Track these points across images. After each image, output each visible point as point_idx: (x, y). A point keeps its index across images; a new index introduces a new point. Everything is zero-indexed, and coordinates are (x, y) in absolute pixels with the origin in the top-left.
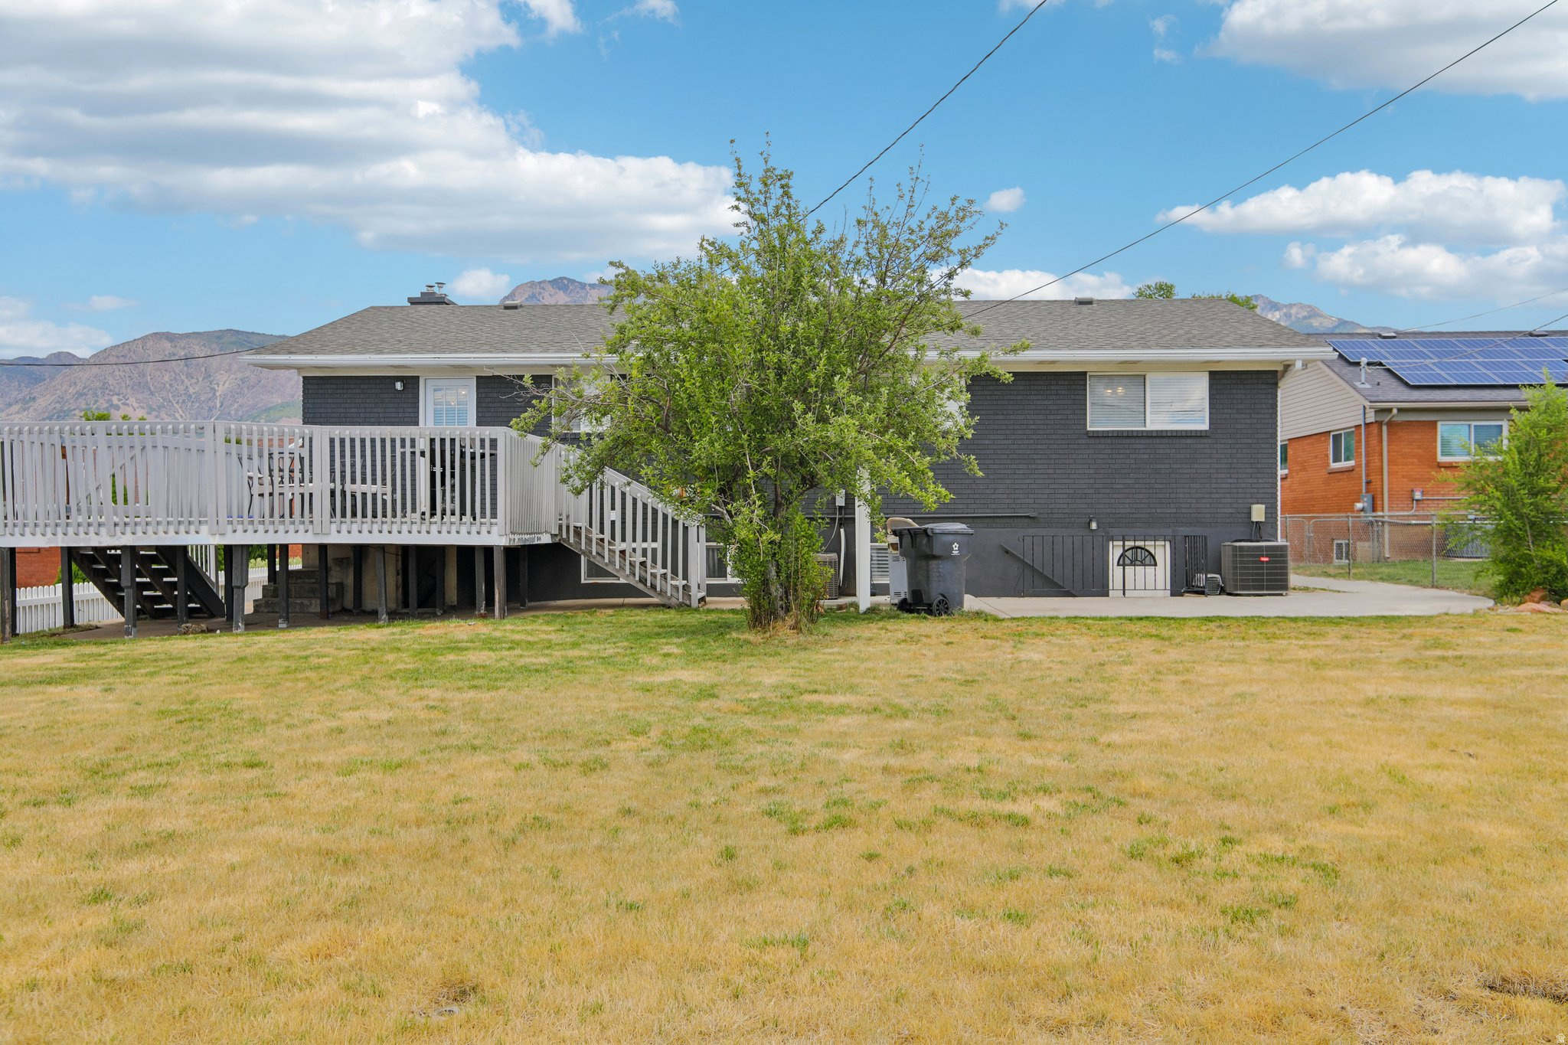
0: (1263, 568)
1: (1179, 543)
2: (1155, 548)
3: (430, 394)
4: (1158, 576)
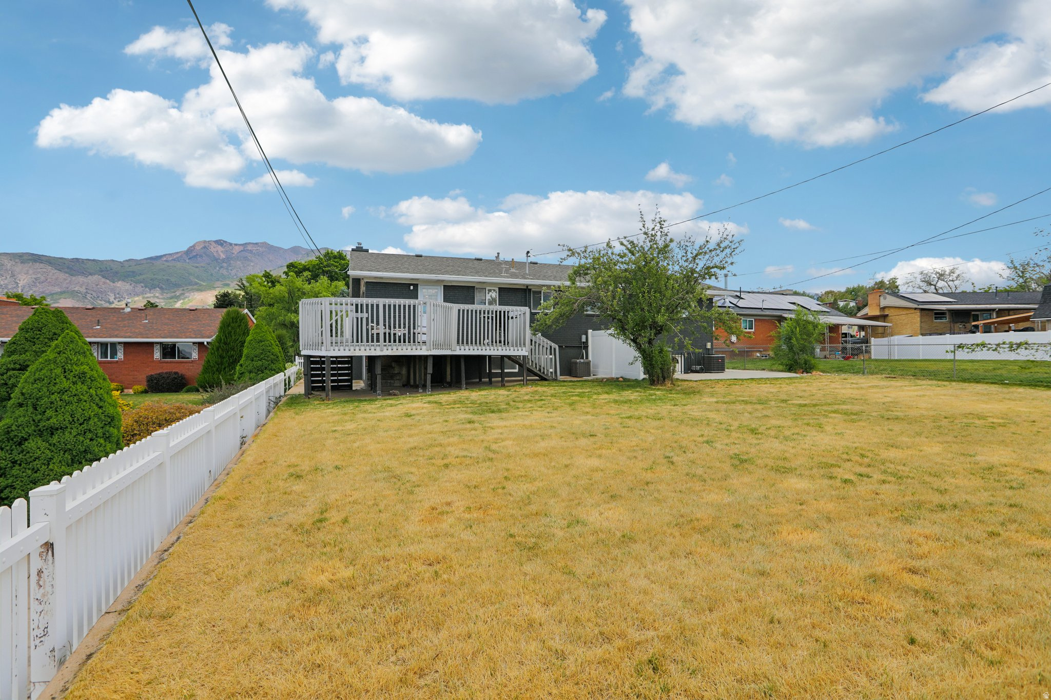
0: (719, 364)
1: (686, 355)
2: (678, 357)
3: (422, 292)
4: (679, 367)
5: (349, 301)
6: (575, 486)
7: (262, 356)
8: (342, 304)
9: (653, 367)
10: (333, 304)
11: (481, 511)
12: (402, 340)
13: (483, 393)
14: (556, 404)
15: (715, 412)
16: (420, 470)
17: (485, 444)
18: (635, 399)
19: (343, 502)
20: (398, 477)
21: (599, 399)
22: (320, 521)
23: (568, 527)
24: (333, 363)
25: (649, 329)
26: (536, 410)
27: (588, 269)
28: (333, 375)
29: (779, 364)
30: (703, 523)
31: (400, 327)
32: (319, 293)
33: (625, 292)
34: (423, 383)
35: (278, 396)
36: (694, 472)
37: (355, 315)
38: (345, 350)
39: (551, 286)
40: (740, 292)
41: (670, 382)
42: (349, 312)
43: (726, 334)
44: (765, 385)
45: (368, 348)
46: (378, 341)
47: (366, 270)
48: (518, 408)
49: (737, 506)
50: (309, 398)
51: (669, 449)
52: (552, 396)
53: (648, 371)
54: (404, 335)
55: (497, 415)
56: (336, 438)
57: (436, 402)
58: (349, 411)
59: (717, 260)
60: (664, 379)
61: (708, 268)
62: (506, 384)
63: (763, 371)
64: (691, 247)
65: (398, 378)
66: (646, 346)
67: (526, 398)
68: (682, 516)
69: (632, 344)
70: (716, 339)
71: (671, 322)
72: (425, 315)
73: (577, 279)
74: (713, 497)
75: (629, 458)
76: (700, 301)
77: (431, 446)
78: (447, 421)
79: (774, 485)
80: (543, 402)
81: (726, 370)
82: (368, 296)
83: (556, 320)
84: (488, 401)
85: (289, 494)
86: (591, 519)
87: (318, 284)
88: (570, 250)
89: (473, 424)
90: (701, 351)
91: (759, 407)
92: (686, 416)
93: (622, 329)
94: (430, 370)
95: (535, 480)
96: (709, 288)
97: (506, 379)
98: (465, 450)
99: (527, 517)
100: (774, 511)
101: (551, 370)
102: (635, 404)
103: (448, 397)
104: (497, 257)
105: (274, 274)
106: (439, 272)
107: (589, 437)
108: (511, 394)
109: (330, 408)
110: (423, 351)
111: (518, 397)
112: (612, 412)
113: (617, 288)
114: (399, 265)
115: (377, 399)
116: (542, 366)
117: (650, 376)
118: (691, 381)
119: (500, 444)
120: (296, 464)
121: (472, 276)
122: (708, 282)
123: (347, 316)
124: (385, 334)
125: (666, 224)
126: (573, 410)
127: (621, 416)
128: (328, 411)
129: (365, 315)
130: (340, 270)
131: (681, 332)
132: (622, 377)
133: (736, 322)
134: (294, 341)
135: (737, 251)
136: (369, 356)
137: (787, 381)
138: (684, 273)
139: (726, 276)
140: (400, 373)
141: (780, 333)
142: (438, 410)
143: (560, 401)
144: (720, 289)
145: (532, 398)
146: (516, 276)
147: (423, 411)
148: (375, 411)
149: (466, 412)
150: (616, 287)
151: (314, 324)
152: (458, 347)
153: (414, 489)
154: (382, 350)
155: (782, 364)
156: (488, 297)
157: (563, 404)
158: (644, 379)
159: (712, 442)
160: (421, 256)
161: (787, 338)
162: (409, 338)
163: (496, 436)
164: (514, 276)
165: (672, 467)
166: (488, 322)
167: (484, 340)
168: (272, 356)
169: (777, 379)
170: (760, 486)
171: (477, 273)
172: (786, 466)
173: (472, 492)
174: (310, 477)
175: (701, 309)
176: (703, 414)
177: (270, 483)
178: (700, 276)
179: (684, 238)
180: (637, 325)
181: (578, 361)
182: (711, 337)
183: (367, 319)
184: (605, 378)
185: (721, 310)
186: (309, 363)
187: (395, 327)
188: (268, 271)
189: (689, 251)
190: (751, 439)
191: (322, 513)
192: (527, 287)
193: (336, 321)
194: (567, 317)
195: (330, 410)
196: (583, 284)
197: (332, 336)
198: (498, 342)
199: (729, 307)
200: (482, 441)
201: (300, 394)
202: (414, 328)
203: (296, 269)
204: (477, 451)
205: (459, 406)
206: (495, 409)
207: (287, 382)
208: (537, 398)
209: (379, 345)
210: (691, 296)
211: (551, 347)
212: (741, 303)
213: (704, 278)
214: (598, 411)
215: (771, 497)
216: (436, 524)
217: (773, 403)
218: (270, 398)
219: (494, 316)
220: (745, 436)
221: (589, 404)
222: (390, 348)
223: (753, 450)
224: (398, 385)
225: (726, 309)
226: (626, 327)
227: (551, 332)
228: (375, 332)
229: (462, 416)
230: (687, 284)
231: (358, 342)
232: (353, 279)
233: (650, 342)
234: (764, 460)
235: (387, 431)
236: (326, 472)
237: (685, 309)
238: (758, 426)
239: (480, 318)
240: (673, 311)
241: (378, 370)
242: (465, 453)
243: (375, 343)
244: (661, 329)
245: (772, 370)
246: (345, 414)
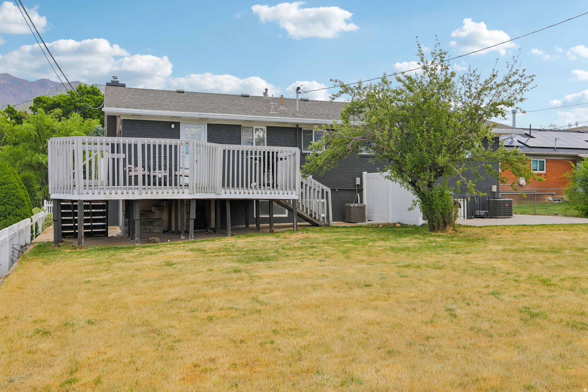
0: (506, 208)
1: (469, 199)
2: (461, 201)
3: (185, 131)
4: (461, 212)
5: (104, 140)
6: (350, 340)
7: (5, 200)
8: (96, 144)
9: (434, 213)
10: (87, 143)
11: (248, 368)
12: (163, 183)
13: (250, 239)
14: (329, 252)
15: (502, 261)
16: (181, 324)
17: (253, 295)
18: (414, 247)
19: (96, 360)
20: (157, 332)
21: (374, 247)
22: (69, 382)
23: (342, 385)
24: (86, 207)
25: (429, 171)
26: (307, 258)
27: (362, 107)
28: (86, 221)
29: (574, 209)
30: (490, 383)
31: (160, 169)
32: (70, 132)
33: (402, 131)
34: (185, 229)
35: (23, 244)
36: (479, 327)
37: (111, 156)
38: (99, 193)
39: (322, 124)
40: (530, 130)
41: (452, 228)
42: (104, 153)
43: (513, 176)
44: (558, 232)
45: (125, 192)
46: (136, 183)
47: (122, 107)
48: (288, 256)
49: (529, 365)
50: (59, 246)
51: (451, 300)
52: (324, 243)
53: (428, 217)
54: (165, 177)
55: (265, 263)
56: (89, 290)
57: (199, 250)
58: (105, 260)
59: (504, 96)
60: (445, 225)
61: (495, 104)
62: (275, 230)
63: (556, 217)
64: (476, 81)
65: (158, 223)
66: (424, 189)
67: (296, 245)
68: (467, 375)
69: (410, 186)
70: (503, 182)
71: (452, 163)
72: (187, 156)
73: (351, 117)
74: (500, 355)
75: (407, 310)
76: (485, 141)
77: (194, 297)
78: (211, 270)
79: (570, 342)
80: (314, 250)
81: (514, 215)
82: (125, 134)
83: (328, 161)
84: (256, 249)
85: (34, 353)
86: (367, 377)
87: (69, 121)
88: (342, 86)
89: (239, 274)
90: (486, 194)
91: (552, 256)
92: (469, 265)
93: (400, 171)
94: (193, 215)
95: (306, 333)
96: (495, 125)
97: (274, 224)
98: (231, 301)
99: (297, 374)
100: (572, 372)
101: (323, 215)
102: (414, 251)
103: (212, 244)
104: (265, 94)
105: (19, 109)
106: (203, 110)
107: (364, 287)
108: (280, 241)
109: (83, 257)
110: (186, 195)
111: (288, 244)
112: (389, 260)
113: (394, 126)
114: (159, 102)
115: (136, 247)
116: (313, 211)
117: (429, 221)
118: (475, 227)
119: (268, 295)
120: (43, 319)
121: (238, 114)
122: (493, 119)
123: (102, 156)
124: (144, 176)
125: (446, 57)
126: (347, 258)
127: (398, 265)
128: (80, 260)
129: (122, 156)
130: (94, 107)
131: (464, 174)
132: (399, 223)
133: (524, 164)
134: (42, 183)
135: (528, 87)
136: (126, 200)
137: (583, 227)
138: (468, 110)
139: (514, 112)
140: (160, 219)
141: (575, 174)
142: (201, 259)
143: (332, 249)
144: (507, 127)
145: (303, 245)
146: (286, 113)
147: (185, 259)
148: (133, 260)
149: (232, 261)
150: (392, 126)
151: (65, 165)
152: (223, 191)
153: (174, 344)
154: (140, 194)
155: (577, 209)
156: (255, 136)
157: (335, 252)
158: (423, 225)
159: (499, 294)
160: (183, 92)
161: (583, 180)
162: (171, 181)
163: (263, 286)
164: (282, 114)
165: (454, 320)
166: (256, 164)
167: (251, 182)
168: (17, 200)
169: (572, 225)
170: (555, 343)
171: (244, 111)
172: (584, 321)
173: (238, 347)
174: (59, 333)
175: (486, 149)
176: (489, 263)
177: (12, 342)
178: (485, 113)
179: (468, 72)
180: (415, 166)
181: (352, 205)
182: (497, 181)
183: (124, 160)
184: (381, 224)
185: (508, 150)
186: (60, 207)
187: (155, 169)
188: (11, 106)
189: (474, 85)
190: (543, 291)
191: (72, 373)
192: (297, 125)
193: (90, 162)
194: (340, 158)
195: (82, 259)
196: (358, 123)
197: (85, 178)
198: (266, 185)
199: (517, 147)
200: (249, 292)
201: (48, 242)
202: (176, 170)
203: (45, 105)
204: (244, 303)
205: (224, 253)
206: (263, 257)
207: (34, 229)
208: (308, 245)
209: (138, 189)
210: (475, 135)
211: (323, 190)
212: (531, 142)
213: (489, 115)
214: (373, 259)
215: (568, 356)
216: (198, 383)
217: (568, 251)
218: (15, 246)
219: (262, 157)
220: (536, 287)
221: (364, 252)
222: (149, 191)
223: (545, 303)
224: (159, 231)
225: (514, 149)
226: (404, 169)
227: (322, 174)
228: (133, 174)
229: (228, 265)
230: (471, 122)
231: (114, 185)
232: (108, 116)
233: (430, 185)
234: (558, 314)
235: (145, 281)
236: (77, 327)
237: (468, 149)
238: (550, 276)
239: (247, 159)
240: (455, 151)
241: (137, 216)
242: (231, 305)
243: (133, 186)
244: (442, 171)
245: (566, 216)
246: (100, 263)
